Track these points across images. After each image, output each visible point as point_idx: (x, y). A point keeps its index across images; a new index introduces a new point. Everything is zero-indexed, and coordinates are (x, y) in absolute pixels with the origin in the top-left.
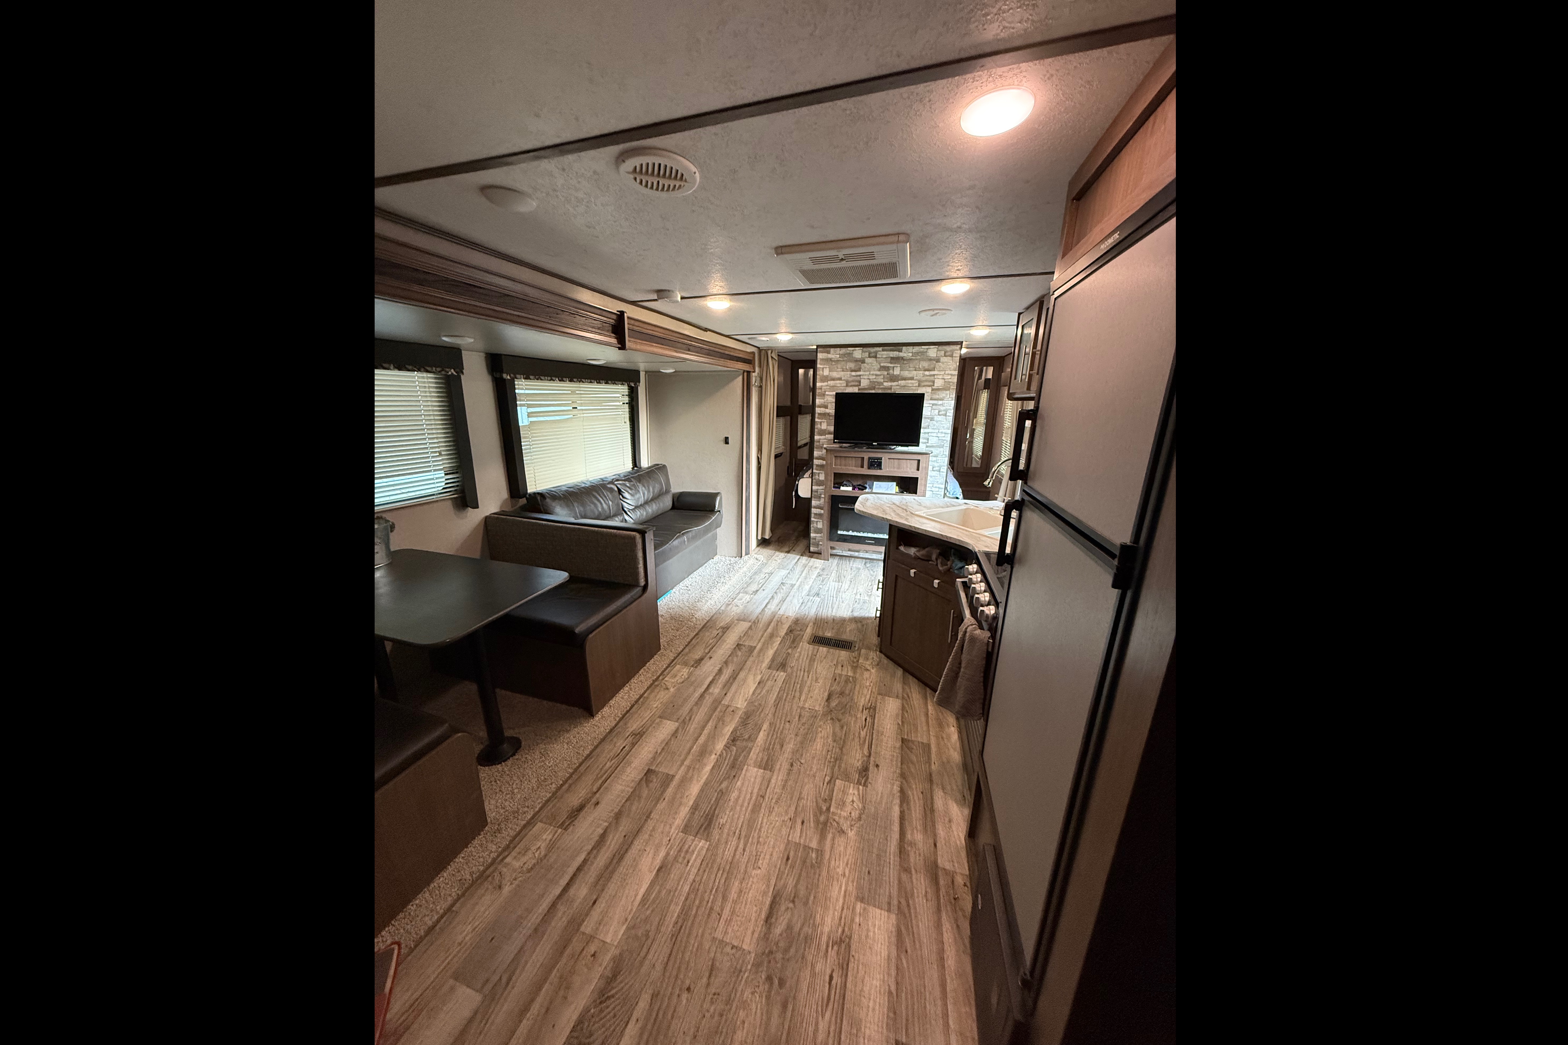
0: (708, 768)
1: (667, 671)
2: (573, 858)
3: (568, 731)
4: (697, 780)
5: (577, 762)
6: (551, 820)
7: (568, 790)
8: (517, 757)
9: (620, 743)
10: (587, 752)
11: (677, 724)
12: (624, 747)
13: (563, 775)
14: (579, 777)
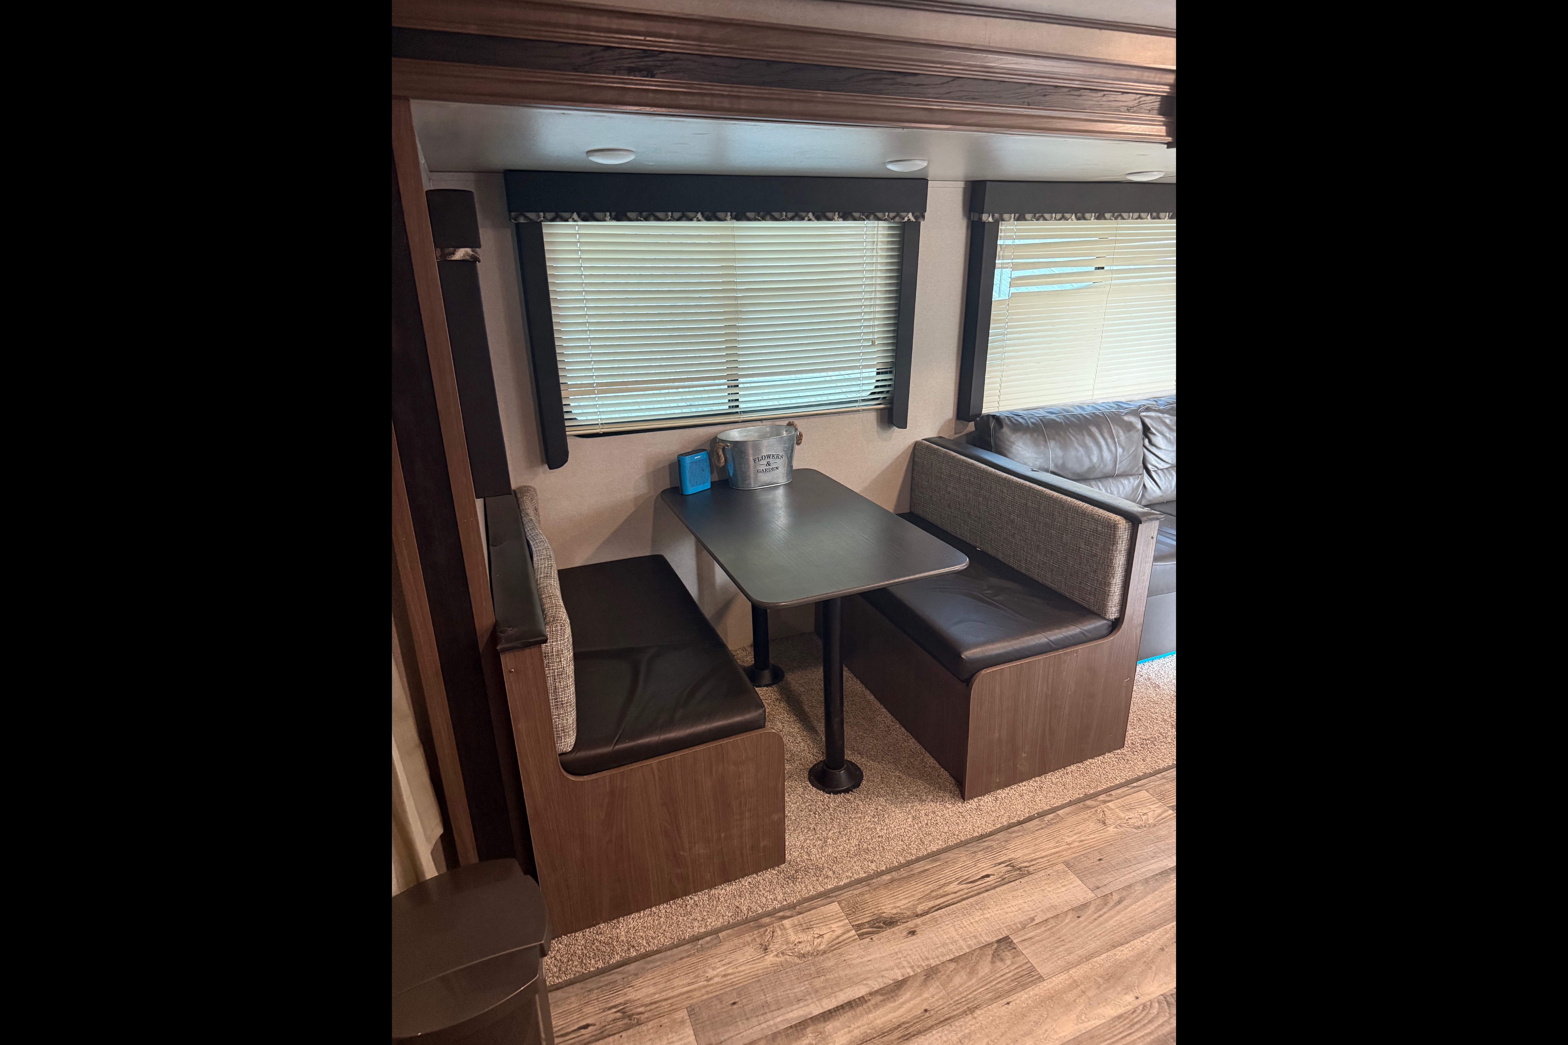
0: (1109, 1012)
1: (1119, 791)
2: (852, 982)
3: (922, 801)
4: (1078, 1017)
5: (914, 854)
6: (851, 910)
7: (886, 885)
8: (848, 796)
9: (985, 866)
10: (934, 848)
11: (1091, 895)
12: (988, 876)
13: (891, 859)
14: (909, 877)
